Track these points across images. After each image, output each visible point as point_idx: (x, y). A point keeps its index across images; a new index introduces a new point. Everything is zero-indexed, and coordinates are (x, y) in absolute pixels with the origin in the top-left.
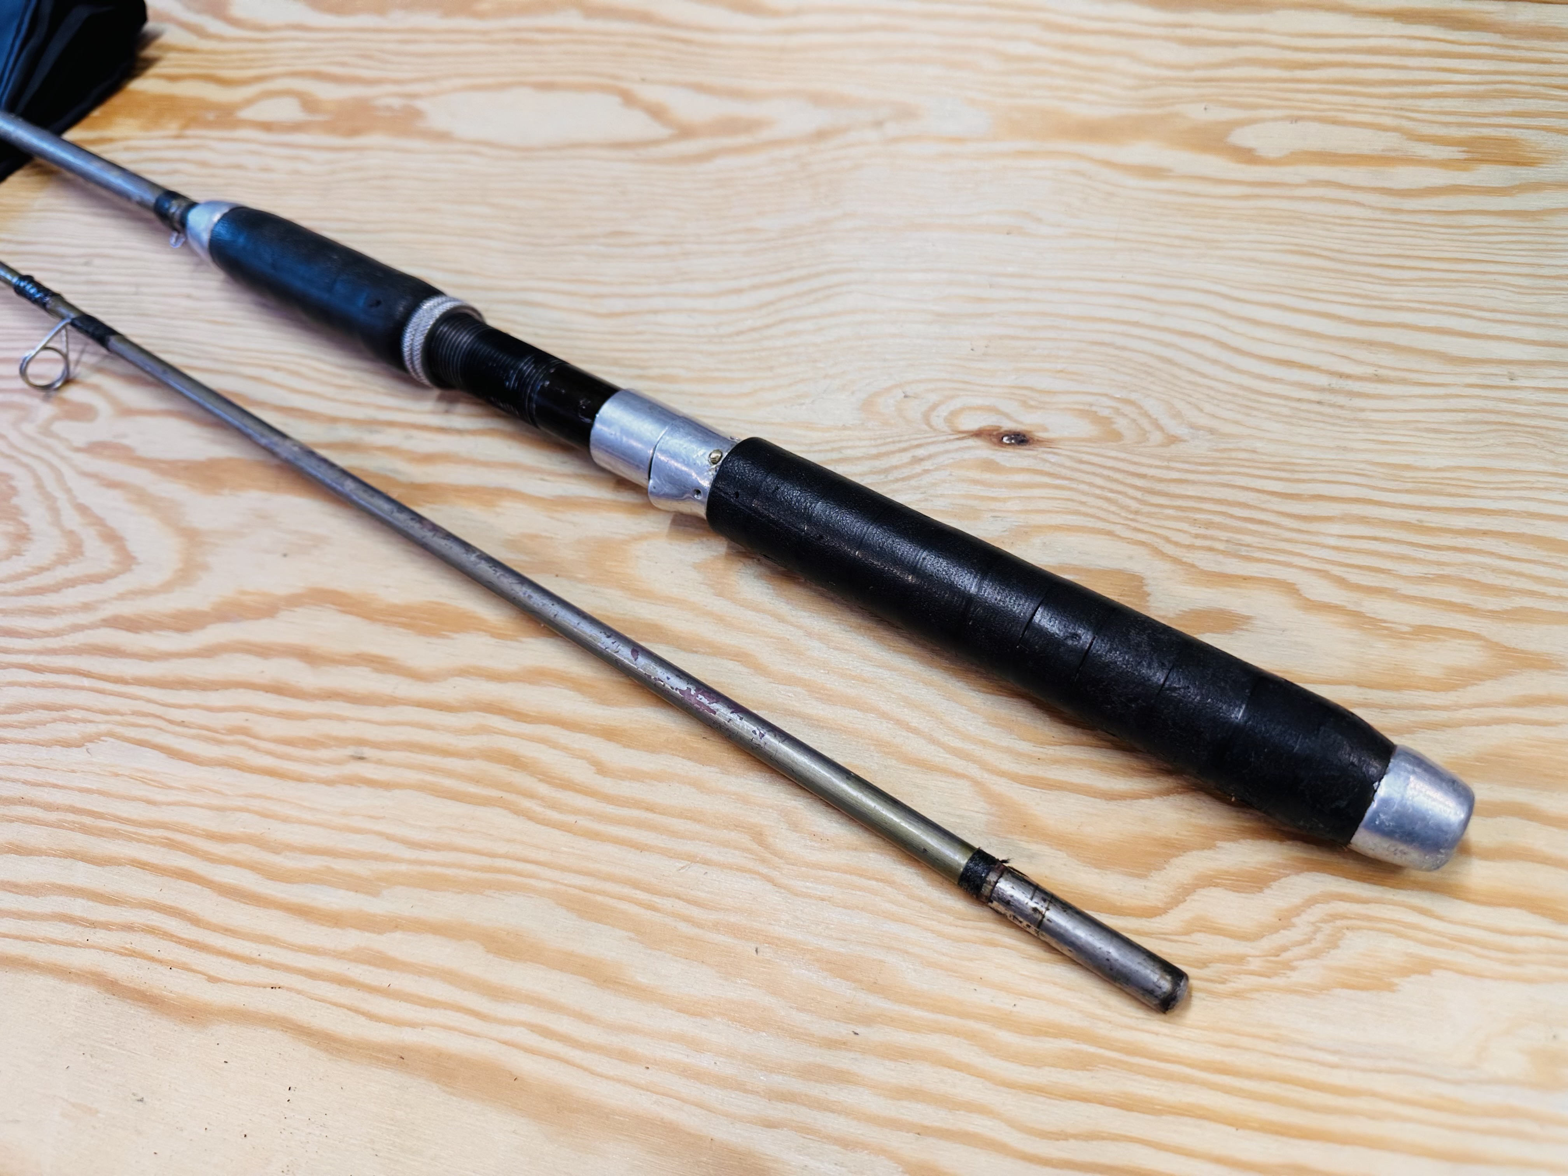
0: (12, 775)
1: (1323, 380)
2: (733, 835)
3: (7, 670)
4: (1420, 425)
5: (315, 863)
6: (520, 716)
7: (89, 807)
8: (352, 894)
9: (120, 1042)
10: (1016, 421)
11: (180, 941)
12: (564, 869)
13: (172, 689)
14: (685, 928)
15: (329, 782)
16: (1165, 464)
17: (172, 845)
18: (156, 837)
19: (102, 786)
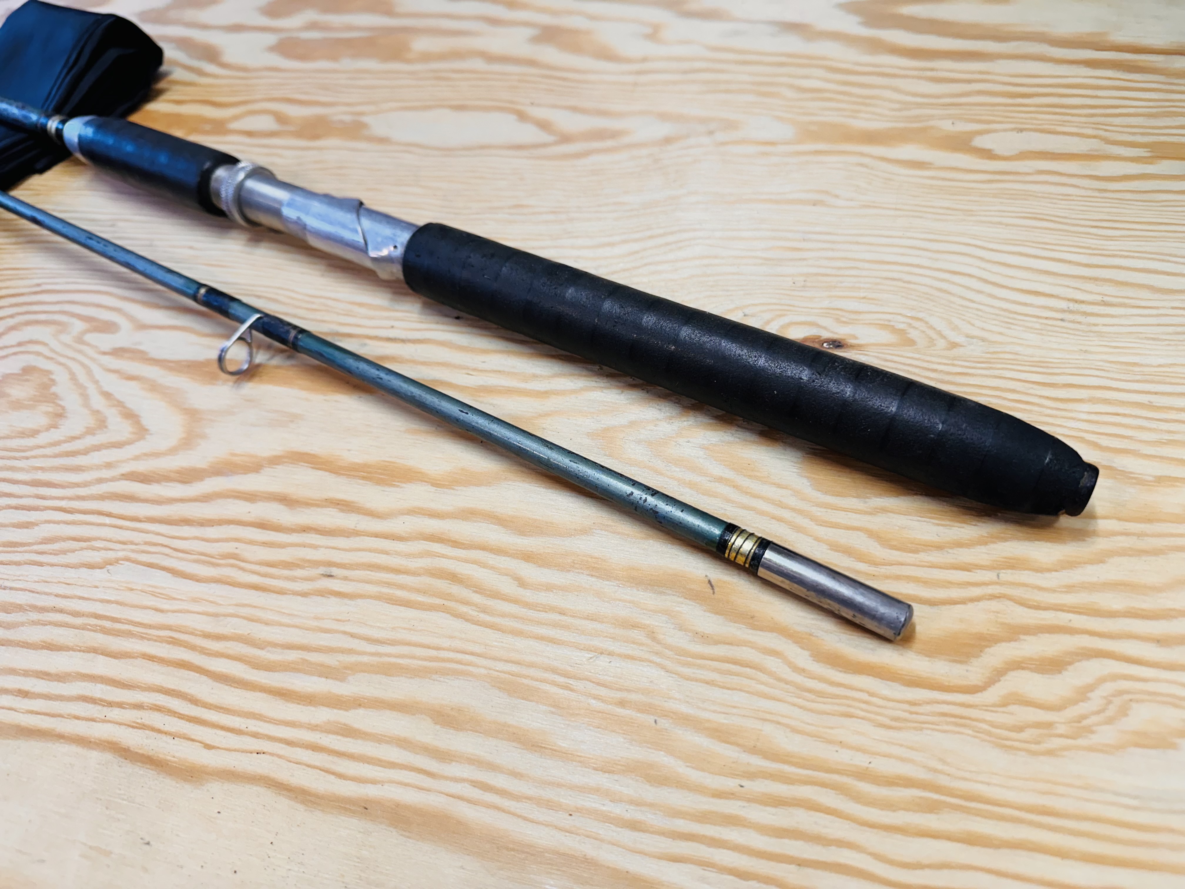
0: (47, 590)
1: (1063, 305)
2: (631, 633)
3: (45, 512)
5: (292, 656)
6: (456, 544)
7: (108, 614)
8: (324, 679)
9: (131, 797)
10: (832, 332)
11: (182, 716)
12: (495, 659)
13: (177, 525)
14: (597, 705)
15: (304, 594)
16: (950, 362)
17: (174, 642)
18: (163, 637)
19: (118, 598)
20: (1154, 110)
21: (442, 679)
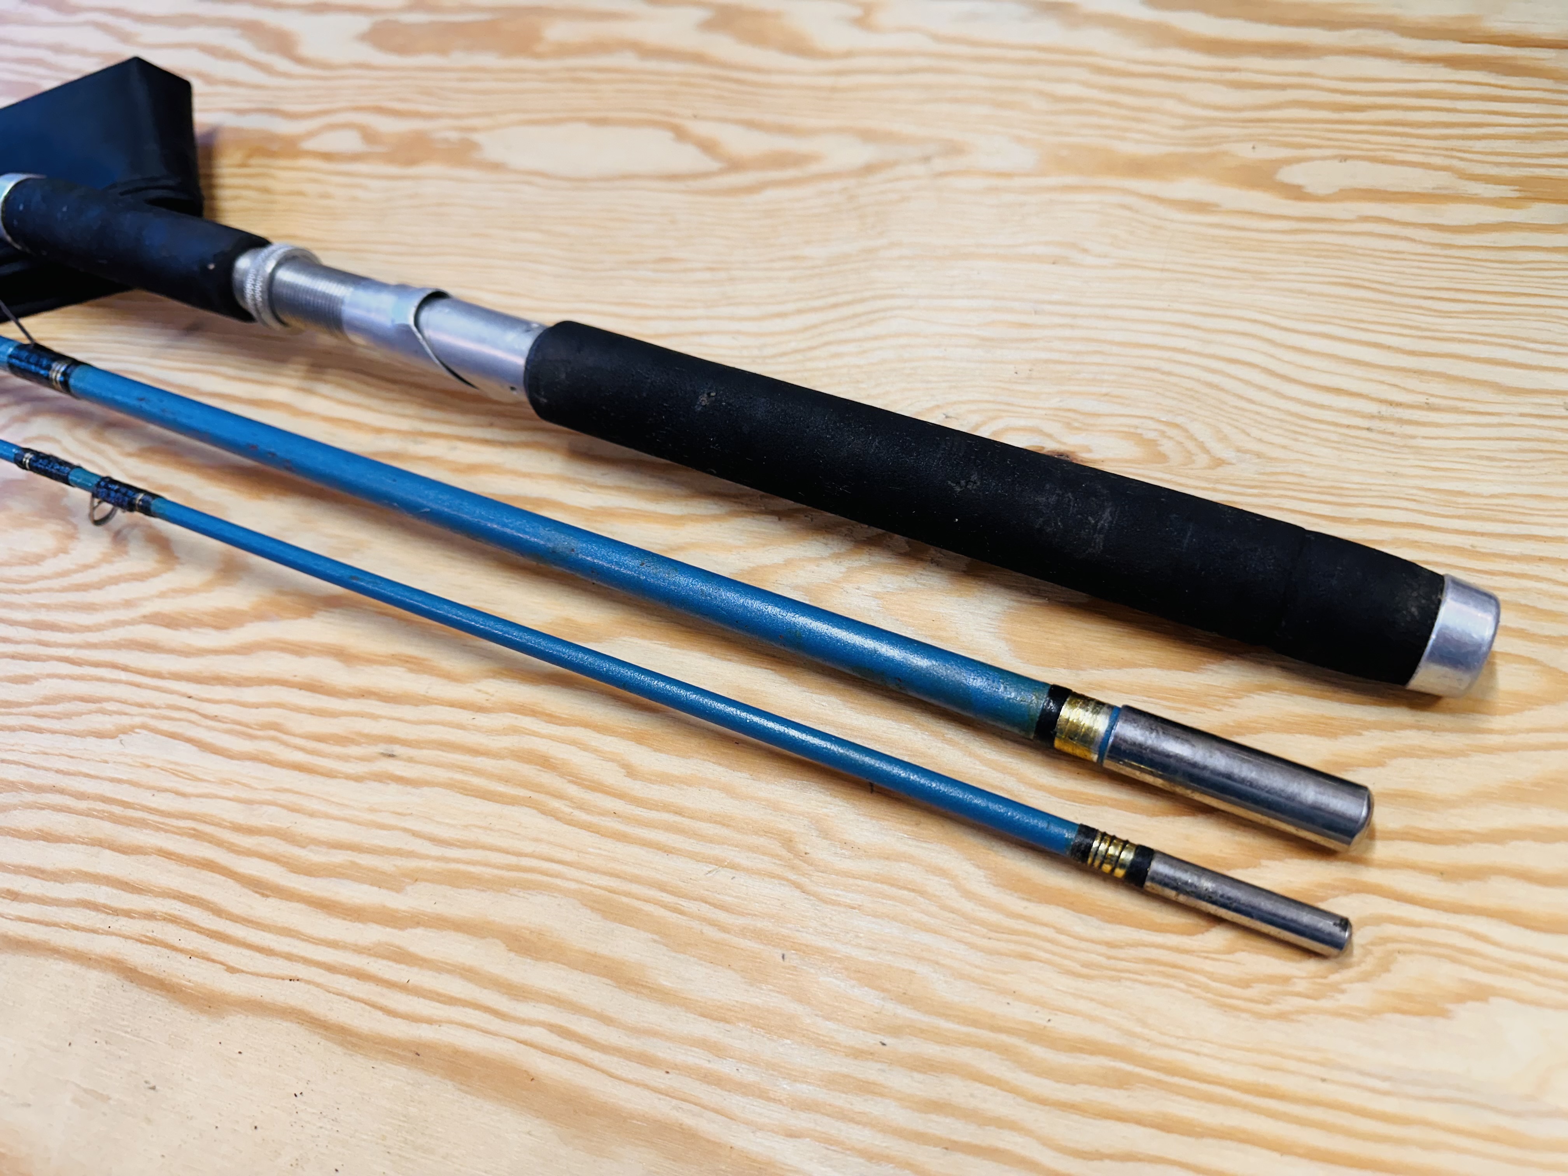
0: (45, 764)
1: (1373, 408)
2: (761, 841)
3: (47, 663)
4: (1472, 453)
5: (339, 857)
6: (551, 718)
7: (119, 797)
8: (375, 889)
9: (136, 1030)
10: (1059, 442)
11: (201, 931)
12: (588, 869)
13: (207, 684)
14: (712, 933)
15: (358, 779)
16: (1211, 486)
17: (197, 835)
18: (184, 828)
19: (133, 777)
20: (1533, 130)
21: (521, 894)
